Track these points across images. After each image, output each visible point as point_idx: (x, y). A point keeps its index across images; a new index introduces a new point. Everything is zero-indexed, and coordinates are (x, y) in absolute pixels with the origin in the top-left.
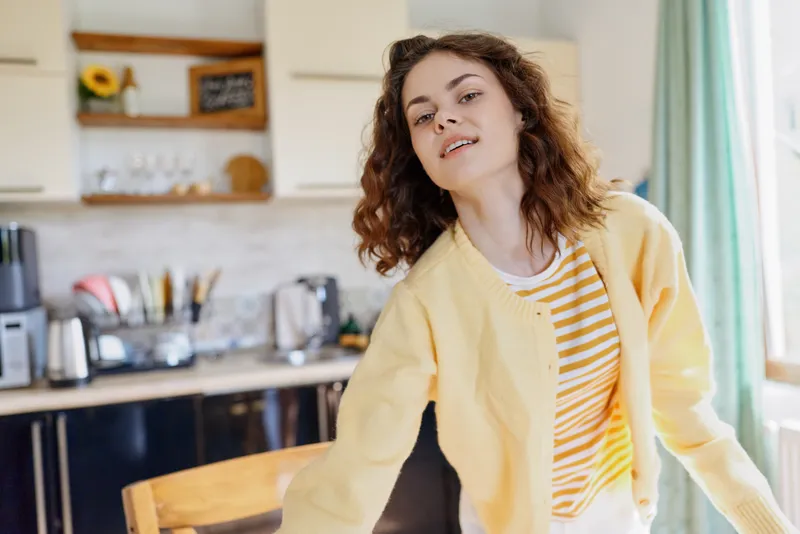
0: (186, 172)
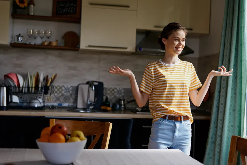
0: (48, 38)
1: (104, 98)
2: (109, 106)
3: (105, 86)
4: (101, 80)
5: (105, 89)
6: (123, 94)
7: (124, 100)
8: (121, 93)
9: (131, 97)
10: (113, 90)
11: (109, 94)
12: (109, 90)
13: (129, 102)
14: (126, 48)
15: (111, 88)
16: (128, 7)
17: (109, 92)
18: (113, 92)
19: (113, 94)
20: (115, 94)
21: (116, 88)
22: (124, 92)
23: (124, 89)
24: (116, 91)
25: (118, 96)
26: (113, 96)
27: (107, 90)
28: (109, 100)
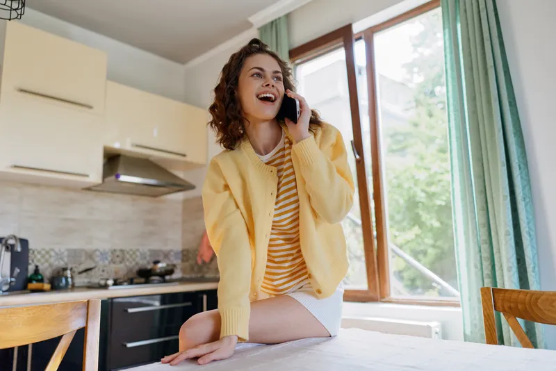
1: (31, 268)
2: (41, 281)
3: (31, 246)
4: (23, 236)
5: (31, 252)
6: (66, 259)
7: (71, 269)
8: (62, 259)
9: (80, 264)
10: (47, 252)
11: (39, 260)
12: (39, 253)
13: (81, 273)
14: (87, 176)
15: (43, 249)
16: (90, 107)
17: (39, 256)
18: (47, 256)
19: (47, 261)
20: (52, 260)
21: (52, 250)
22: (68, 256)
23: (68, 250)
24: (52, 253)
25: (57, 263)
26: (46, 265)
27: (36, 253)
28: (41, 272)
